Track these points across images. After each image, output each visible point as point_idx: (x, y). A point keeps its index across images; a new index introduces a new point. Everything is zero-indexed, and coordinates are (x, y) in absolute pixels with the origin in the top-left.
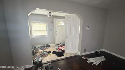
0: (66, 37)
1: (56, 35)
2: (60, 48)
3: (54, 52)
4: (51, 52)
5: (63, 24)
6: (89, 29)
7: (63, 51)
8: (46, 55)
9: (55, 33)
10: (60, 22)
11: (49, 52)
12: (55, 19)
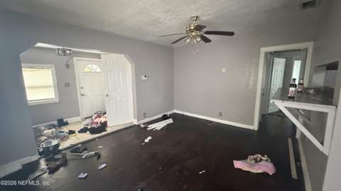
0: (107, 95)
1: (83, 95)
2: (96, 121)
3: (83, 131)
4: (77, 132)
5: (98, 70)
6: (146, 78)
7: (104, 125)
8: (65, 137)
9: (78, 92)
10: (90, 65)
11: (72, 132)
12: (75, 58)
